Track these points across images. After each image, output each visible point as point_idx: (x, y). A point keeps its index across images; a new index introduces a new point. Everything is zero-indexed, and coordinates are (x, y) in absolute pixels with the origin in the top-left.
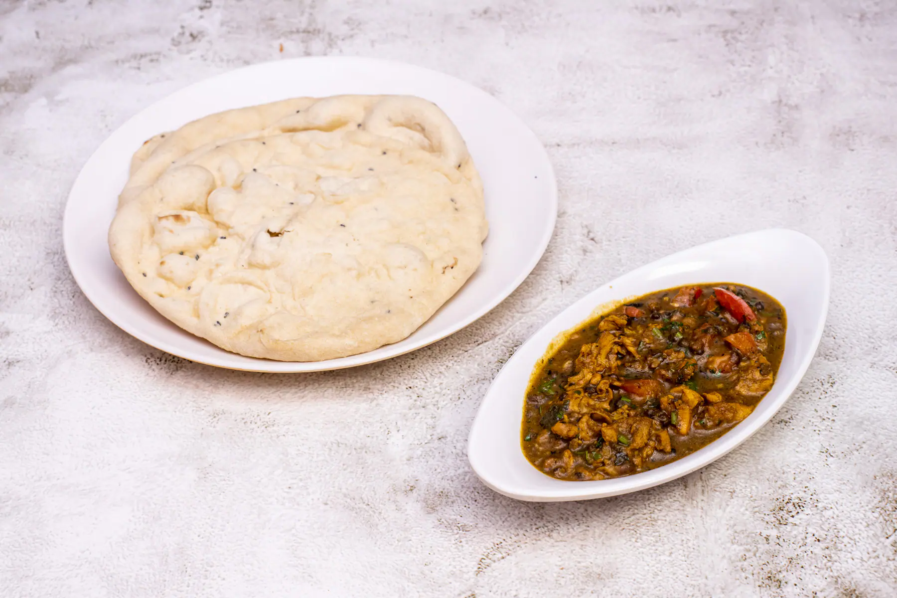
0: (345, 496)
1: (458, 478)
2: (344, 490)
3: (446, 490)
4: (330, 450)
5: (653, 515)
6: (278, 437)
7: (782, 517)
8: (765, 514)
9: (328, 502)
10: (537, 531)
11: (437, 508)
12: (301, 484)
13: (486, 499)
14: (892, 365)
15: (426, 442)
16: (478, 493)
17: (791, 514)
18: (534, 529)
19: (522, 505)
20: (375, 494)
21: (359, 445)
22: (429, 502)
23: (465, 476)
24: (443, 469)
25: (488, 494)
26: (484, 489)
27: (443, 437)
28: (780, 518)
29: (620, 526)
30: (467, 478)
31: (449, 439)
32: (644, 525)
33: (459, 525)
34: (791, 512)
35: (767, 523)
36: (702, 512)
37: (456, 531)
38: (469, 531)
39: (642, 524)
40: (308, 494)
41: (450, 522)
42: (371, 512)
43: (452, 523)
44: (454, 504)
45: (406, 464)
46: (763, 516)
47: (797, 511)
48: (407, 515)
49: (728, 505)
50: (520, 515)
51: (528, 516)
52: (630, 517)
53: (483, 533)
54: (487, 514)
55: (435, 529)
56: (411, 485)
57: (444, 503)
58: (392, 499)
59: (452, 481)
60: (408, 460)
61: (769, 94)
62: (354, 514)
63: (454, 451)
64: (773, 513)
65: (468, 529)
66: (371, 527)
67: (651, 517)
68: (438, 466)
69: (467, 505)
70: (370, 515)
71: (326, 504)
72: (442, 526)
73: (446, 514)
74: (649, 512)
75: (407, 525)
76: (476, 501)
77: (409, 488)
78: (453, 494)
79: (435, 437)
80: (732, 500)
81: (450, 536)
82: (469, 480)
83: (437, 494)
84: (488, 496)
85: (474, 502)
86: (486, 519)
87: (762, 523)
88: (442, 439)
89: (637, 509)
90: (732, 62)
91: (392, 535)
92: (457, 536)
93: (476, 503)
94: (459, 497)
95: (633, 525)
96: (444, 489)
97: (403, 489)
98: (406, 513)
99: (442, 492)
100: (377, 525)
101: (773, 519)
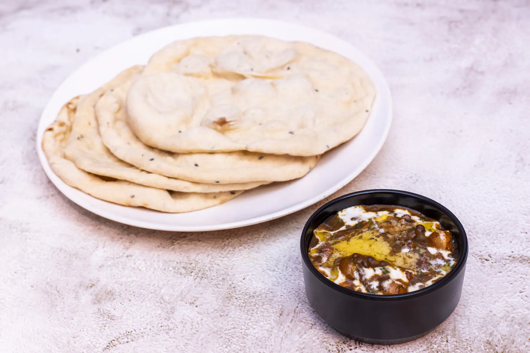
0: (47, 283)
1: (126, 284)
2: (48, 280)
3: (113, 291)
4: (54, 252)
5: (247, 331)
6: (26, 239)
7: (342, 348)
8: (330, 345)
9: (35, 286)
10: (161, 328)
11: (101, 301)
12: (24, 271)
13: (137, 301)
14: (479, 253)
15: (118, 257)
16: (134, 296)
17: (350, 348)
18: (159, 327)
19: (160, 309)
20: (67, 286)
21: (74, 252)
22: (99, 296)
23: (132, 283)
24: (120, 276)
25: (140, 298)
26: (139, 293)
27: (130, 256)
28: (340, 349)
29: (220, 335)
30: (132, 285)
31: (134, 257)
32: (237, 337)
33: (110, 315)
34: (351, 346)
35: (329, 351)
36: (284, 335)
37: (105, 319)
38: (114, 320)
39: (236, 336)
40: (25, 278)
41: (105, 312)
42: (57, 297)
43: (106, 313)
44: (114, 300)
45: (97, 269)
46: (328, 345)
47: (356, 346)
48: (80, 302)
49: (305, 333)
50: (154, 316)
51: (160, 317)
52: (230, 330)
53: (123, 323)
54: (133, 311)
55: (92, 315)
56: (93, 283)
57: (108, 299)
58: (76, 290)
59: (121, 285)
60: (100, 267)
61: (465, 63)
62: (46, 296)
63: (133, 266)
64: (337, 344)
65: (114, 319)
66: (52, 306)
67: (245, 332)
68: (118, 274)
69: (122, 303)
70: (56, 299)
71: (32, 287)
72: (99, 314)
73: (106, 306)
74: (246, 328)
75: (76, 309)
76: (130, 301)
77: (90, 285)
78: (117, 294)
79: (125, 255)
80: (310, 330)
81: (101, 321)
82: (133, 286)
83: (107, 292)
84: (139, 299)
85: (128, 301)
86: (130, 314)
87: (325, 350)
88: (129, 257)
89: (238, 325)
90: (448, 41)
91: (63, 314)
92: (105, 322)
93: (129, 302)
94: (120, 296)
95: (230, 336)
96: (113, 289)
97: (87, 285)
98: (80, 301)
99: (110, 291)
100: (57, 305)
101: (335, 349)
